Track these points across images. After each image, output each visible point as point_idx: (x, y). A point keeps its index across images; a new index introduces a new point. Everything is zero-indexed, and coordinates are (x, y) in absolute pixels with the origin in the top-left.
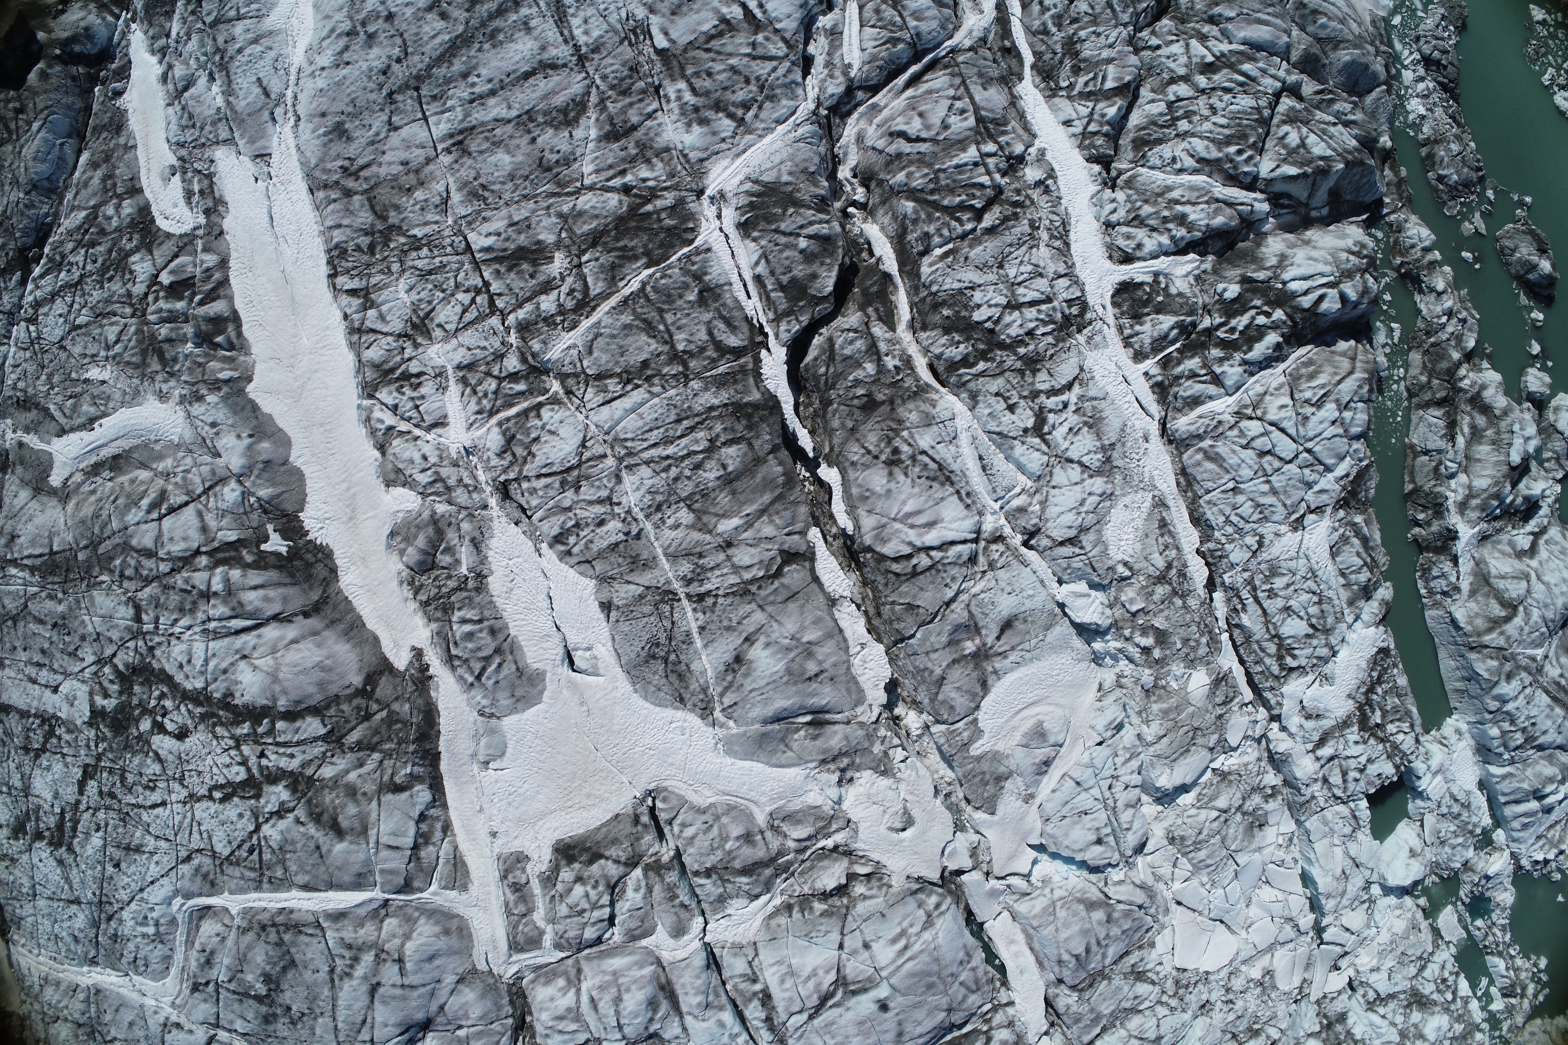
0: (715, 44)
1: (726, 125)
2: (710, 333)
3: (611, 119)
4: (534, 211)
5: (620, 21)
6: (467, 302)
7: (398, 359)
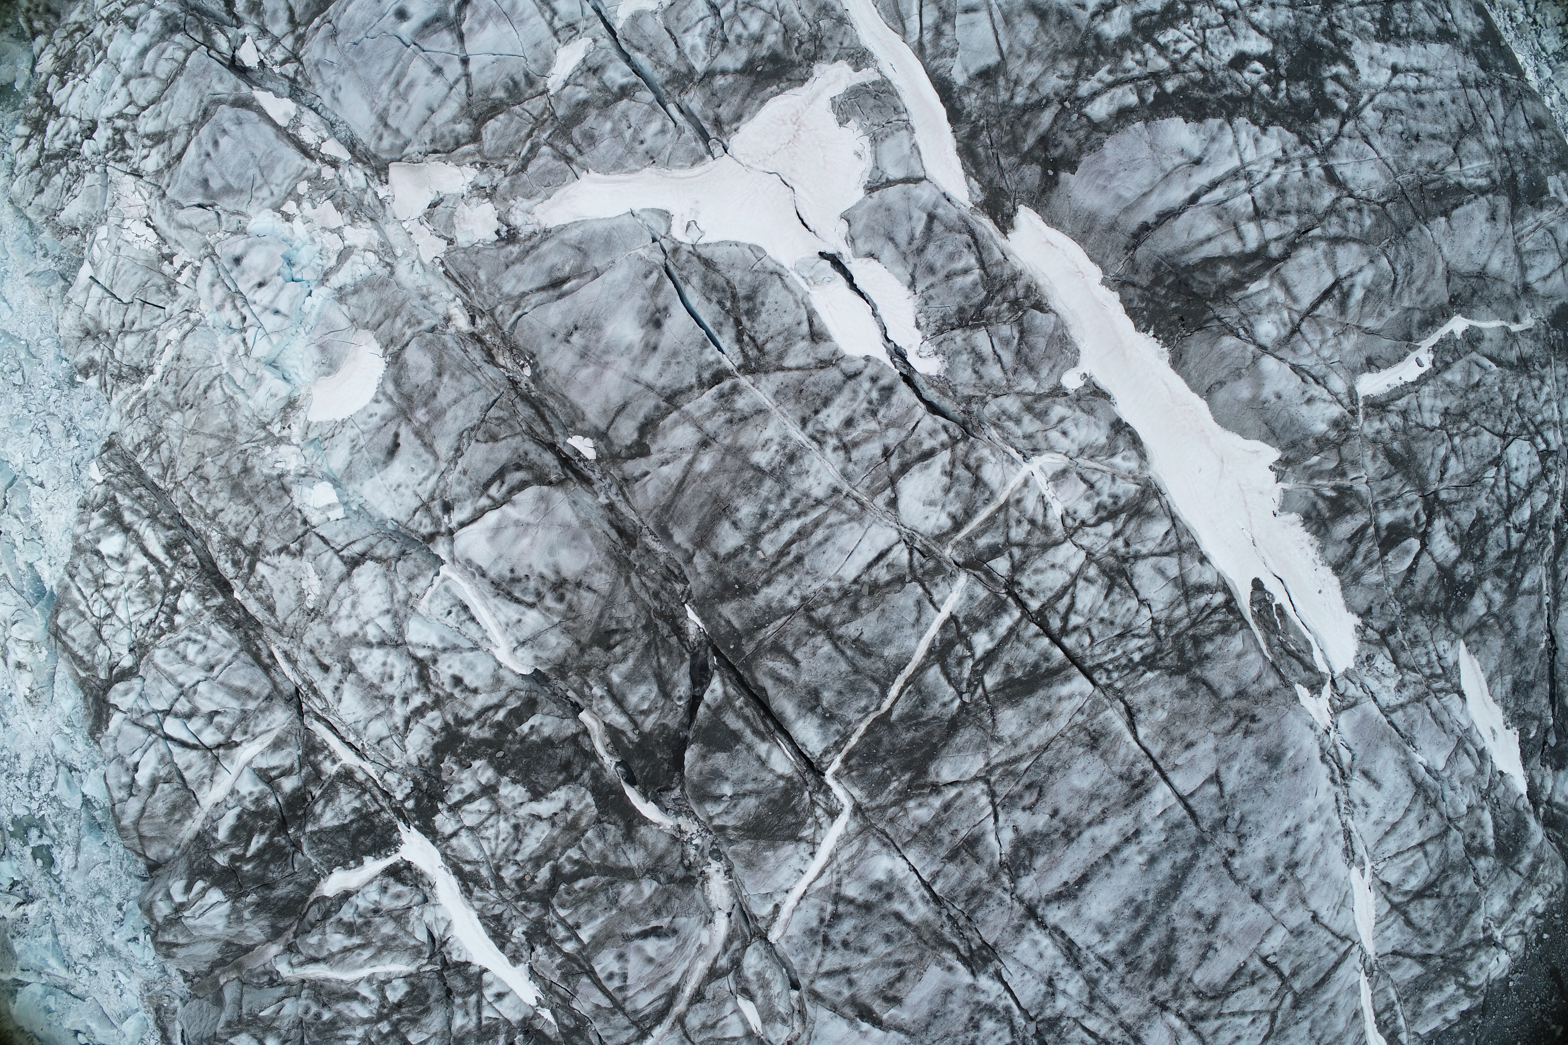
1: (851, 890)
2: (796, 663)
3: (978, 860)
7: (1128, 532)
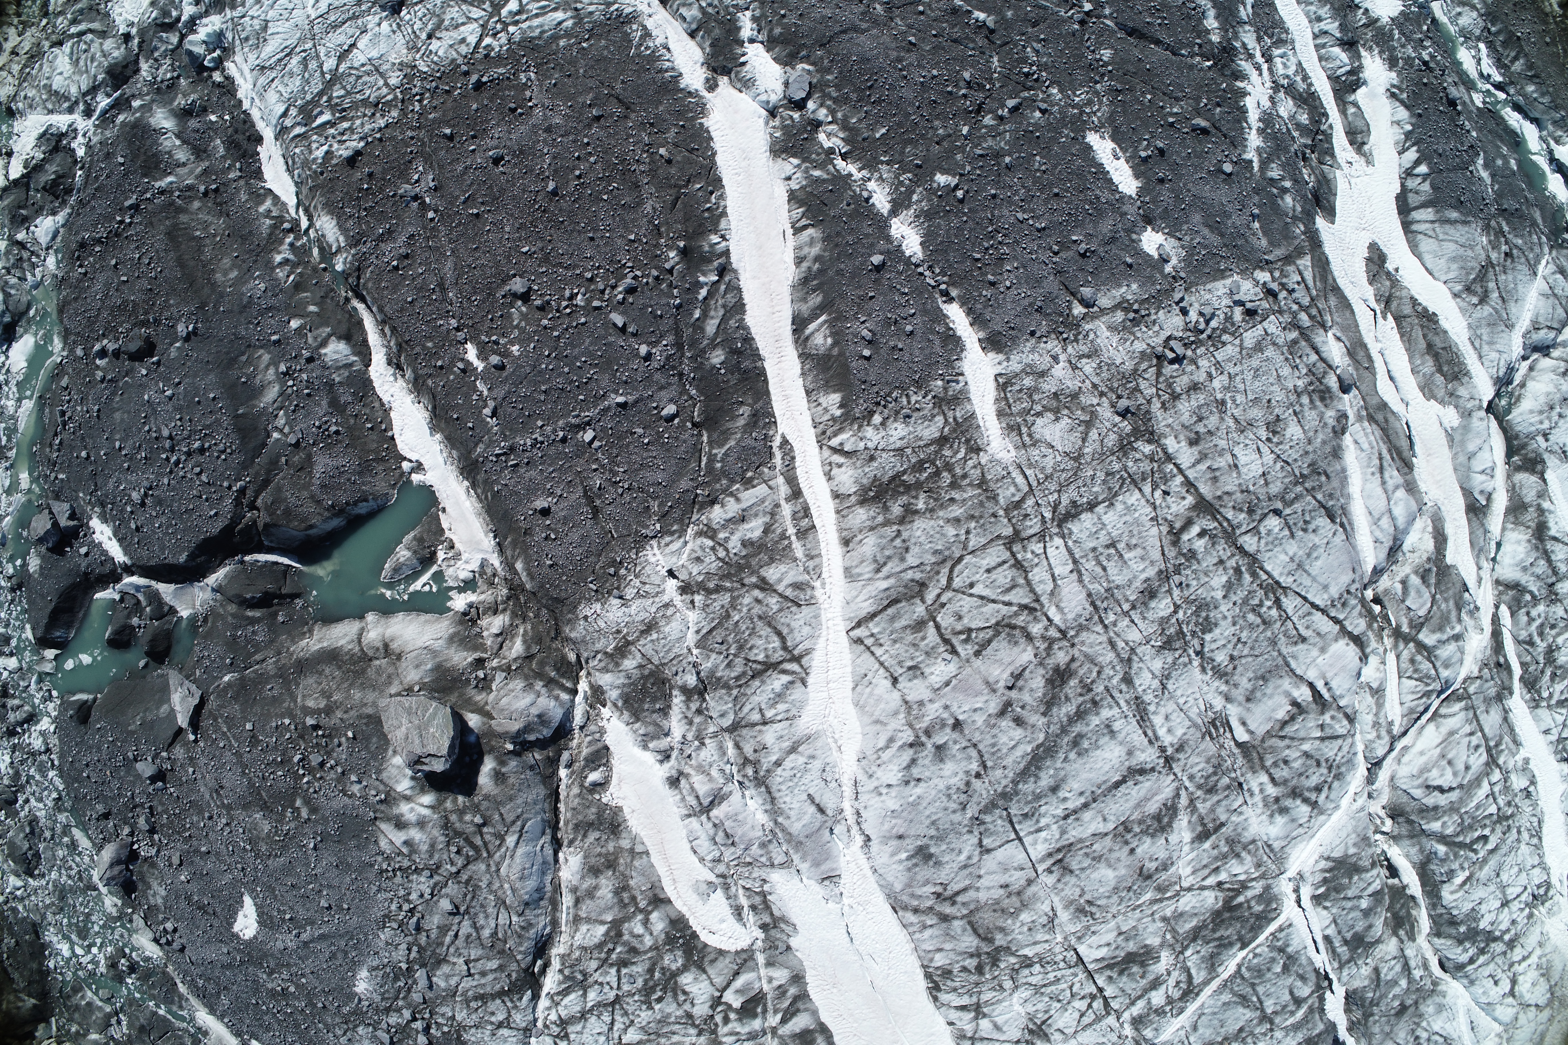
0: (1289, 730)
4: (1140, 920)
5: (1199, 715)
6: (1084, 1009)
